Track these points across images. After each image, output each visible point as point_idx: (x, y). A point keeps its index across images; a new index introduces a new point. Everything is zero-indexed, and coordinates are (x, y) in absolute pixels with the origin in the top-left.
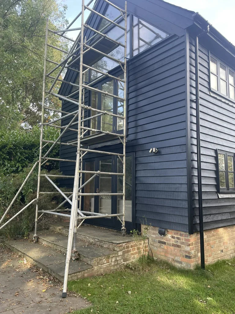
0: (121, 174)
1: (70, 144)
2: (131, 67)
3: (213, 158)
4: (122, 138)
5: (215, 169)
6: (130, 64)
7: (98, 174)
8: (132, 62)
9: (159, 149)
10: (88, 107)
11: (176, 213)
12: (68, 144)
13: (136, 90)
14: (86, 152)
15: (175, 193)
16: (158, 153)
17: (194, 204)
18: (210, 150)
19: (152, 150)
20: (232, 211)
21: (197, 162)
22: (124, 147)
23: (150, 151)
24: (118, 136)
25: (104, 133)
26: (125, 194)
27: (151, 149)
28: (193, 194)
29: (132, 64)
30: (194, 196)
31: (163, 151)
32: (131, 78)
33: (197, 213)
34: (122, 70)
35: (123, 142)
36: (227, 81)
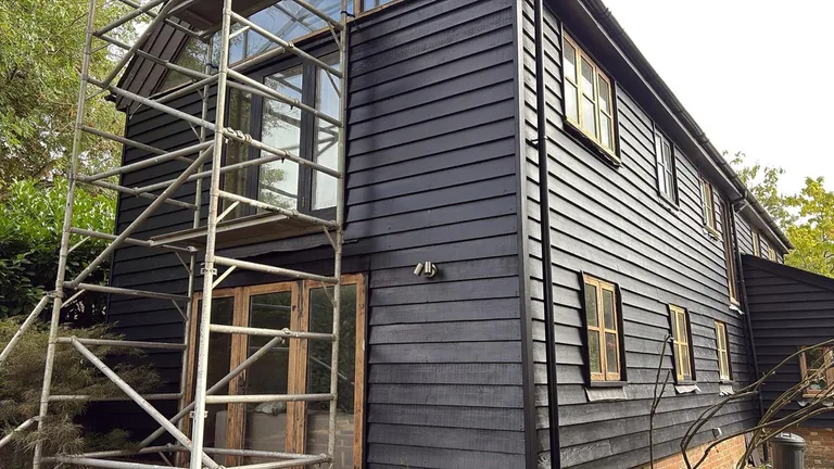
0: (328, 335)
1: (157, 243)
2: (357, 39)
3: (574, 293)
4: (333, 230)
5: (579, 324)
6: (353, 29)
7: (283, 338)
8: (361, 26)
9: (440, 266)
10: (242, 135)
11: (489, 447)
12: (152, 243)
13: (370, 103)
14: (229, 267)
15: (486, 389)
16: (438, 277)
17: (539, 419)
18: (567, 272)
19: (423, 268)
20: (615, 435)
21: (542, 304)
22: (337, 257)
23: (416, 271)
24: (321, 224)
25: (283, 213)
26: (335, 397)
27: (419, 265)
28: (536, 391)
29: (360, 30)
30: (537, 398)
31: (452, 272)
32: (357, 67)
33: (546, 442)
34: (334, 41)
35: (334, 245)
36: (596, 102)
